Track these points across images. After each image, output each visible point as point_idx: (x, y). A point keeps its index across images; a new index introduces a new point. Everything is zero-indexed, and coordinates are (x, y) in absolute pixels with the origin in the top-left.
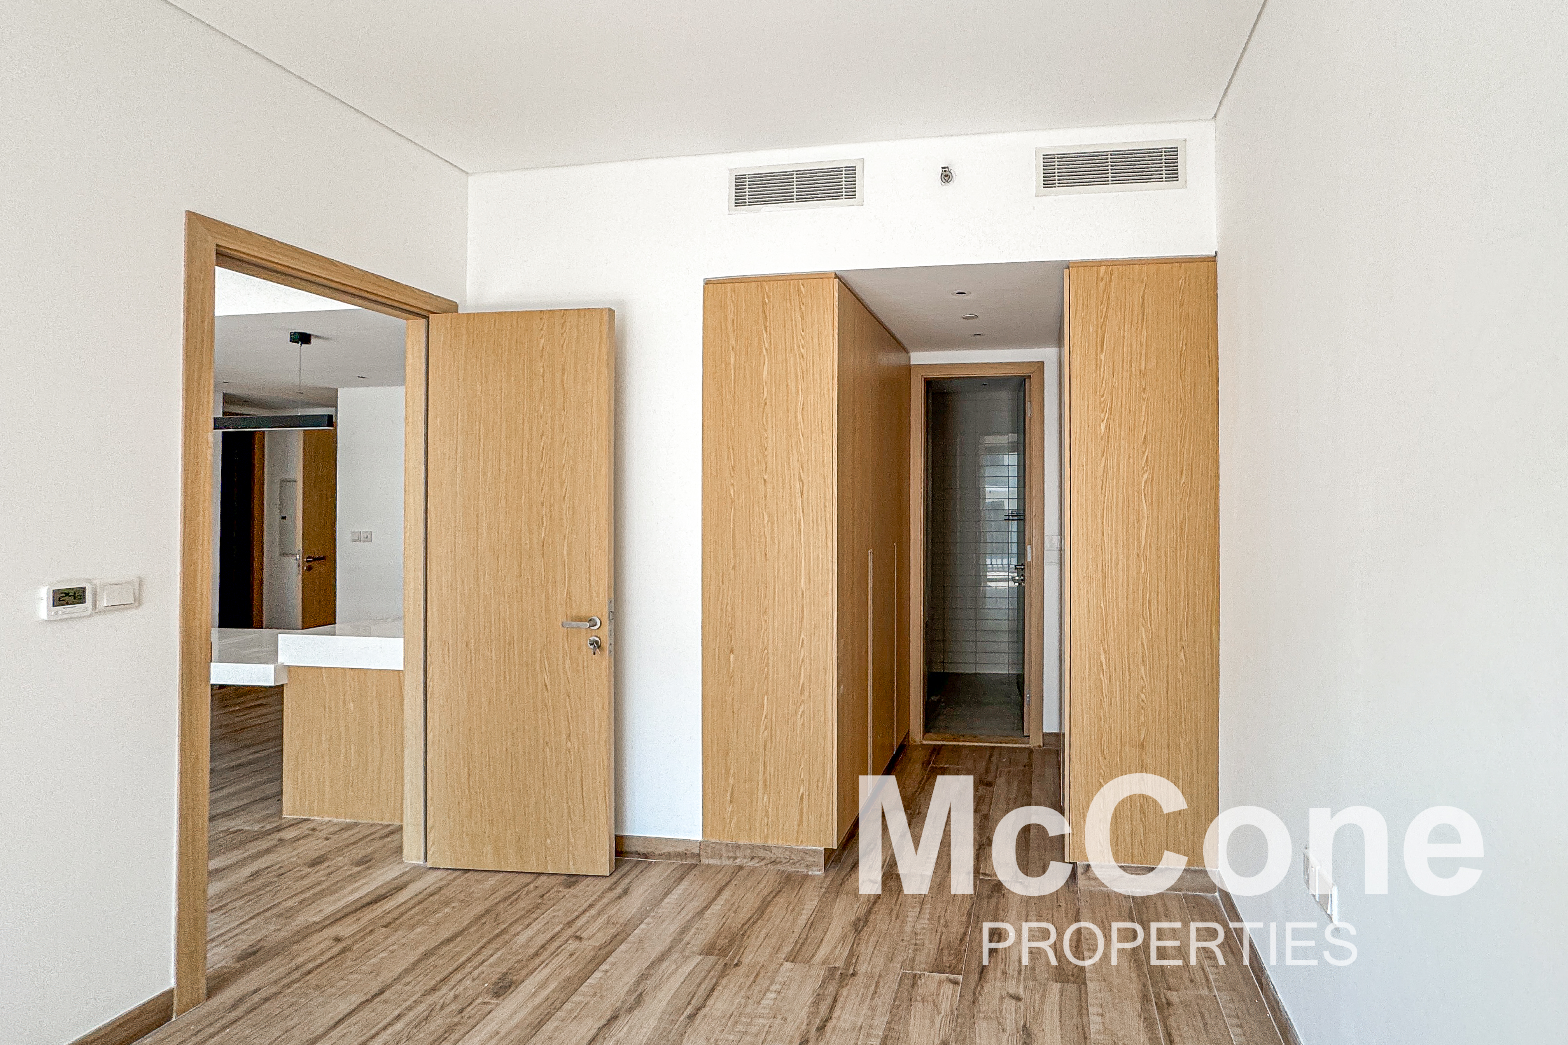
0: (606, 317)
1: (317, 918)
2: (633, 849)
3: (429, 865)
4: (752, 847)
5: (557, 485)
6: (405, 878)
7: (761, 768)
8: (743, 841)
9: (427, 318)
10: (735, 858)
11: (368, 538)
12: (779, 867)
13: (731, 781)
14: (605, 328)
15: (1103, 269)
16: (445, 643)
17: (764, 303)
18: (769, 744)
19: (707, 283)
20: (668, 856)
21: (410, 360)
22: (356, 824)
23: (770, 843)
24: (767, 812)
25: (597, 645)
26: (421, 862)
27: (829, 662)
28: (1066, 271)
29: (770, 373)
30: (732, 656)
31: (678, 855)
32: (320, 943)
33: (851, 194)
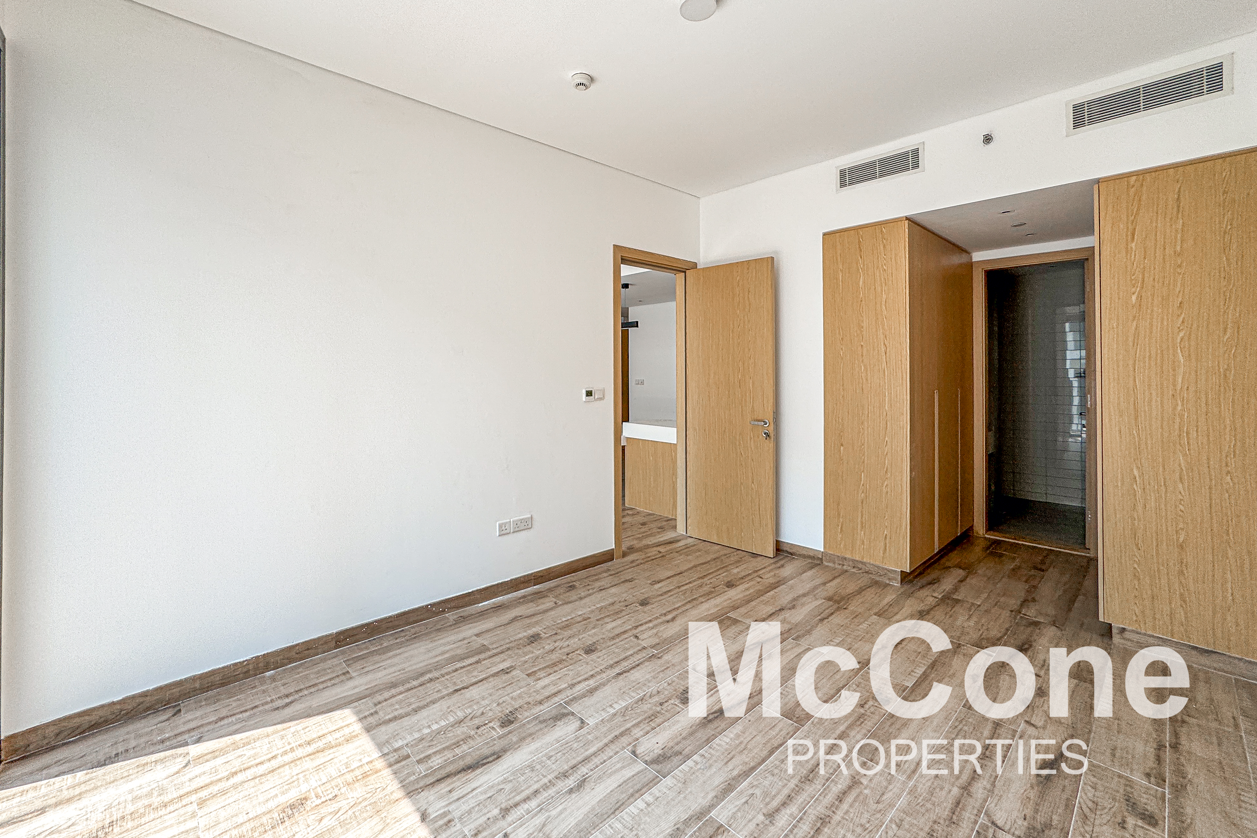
0: (770, 260)
1: (650, 543)
2: (785, 549)
3: (688, 535)
4: (853, 561)
5: (746, 350)
6: (678, 538)
7: (860, 515)
8: (848, 556)
9: (685, 272)
10: (843, 565)
11: (642, 383)
12: (870, 575)
13: (841, 520)
14: (770, 267)
15: (1134, 178)
16: (695, 430)
17: (859, 242)
18: (865, 502)
19: (824, 234)
20: (804, 557)
21: (678, 293)
22: (654, 514)
23: (865, 560)
24: (863, 541)
25: (768, 435)
26: (685, 533)
27: (904, 456)
28: (1096, 187)
29: (864, 282)
30: (842, 448)
31: (809, 557)
32: (653, 552)
33: (916, 166)
